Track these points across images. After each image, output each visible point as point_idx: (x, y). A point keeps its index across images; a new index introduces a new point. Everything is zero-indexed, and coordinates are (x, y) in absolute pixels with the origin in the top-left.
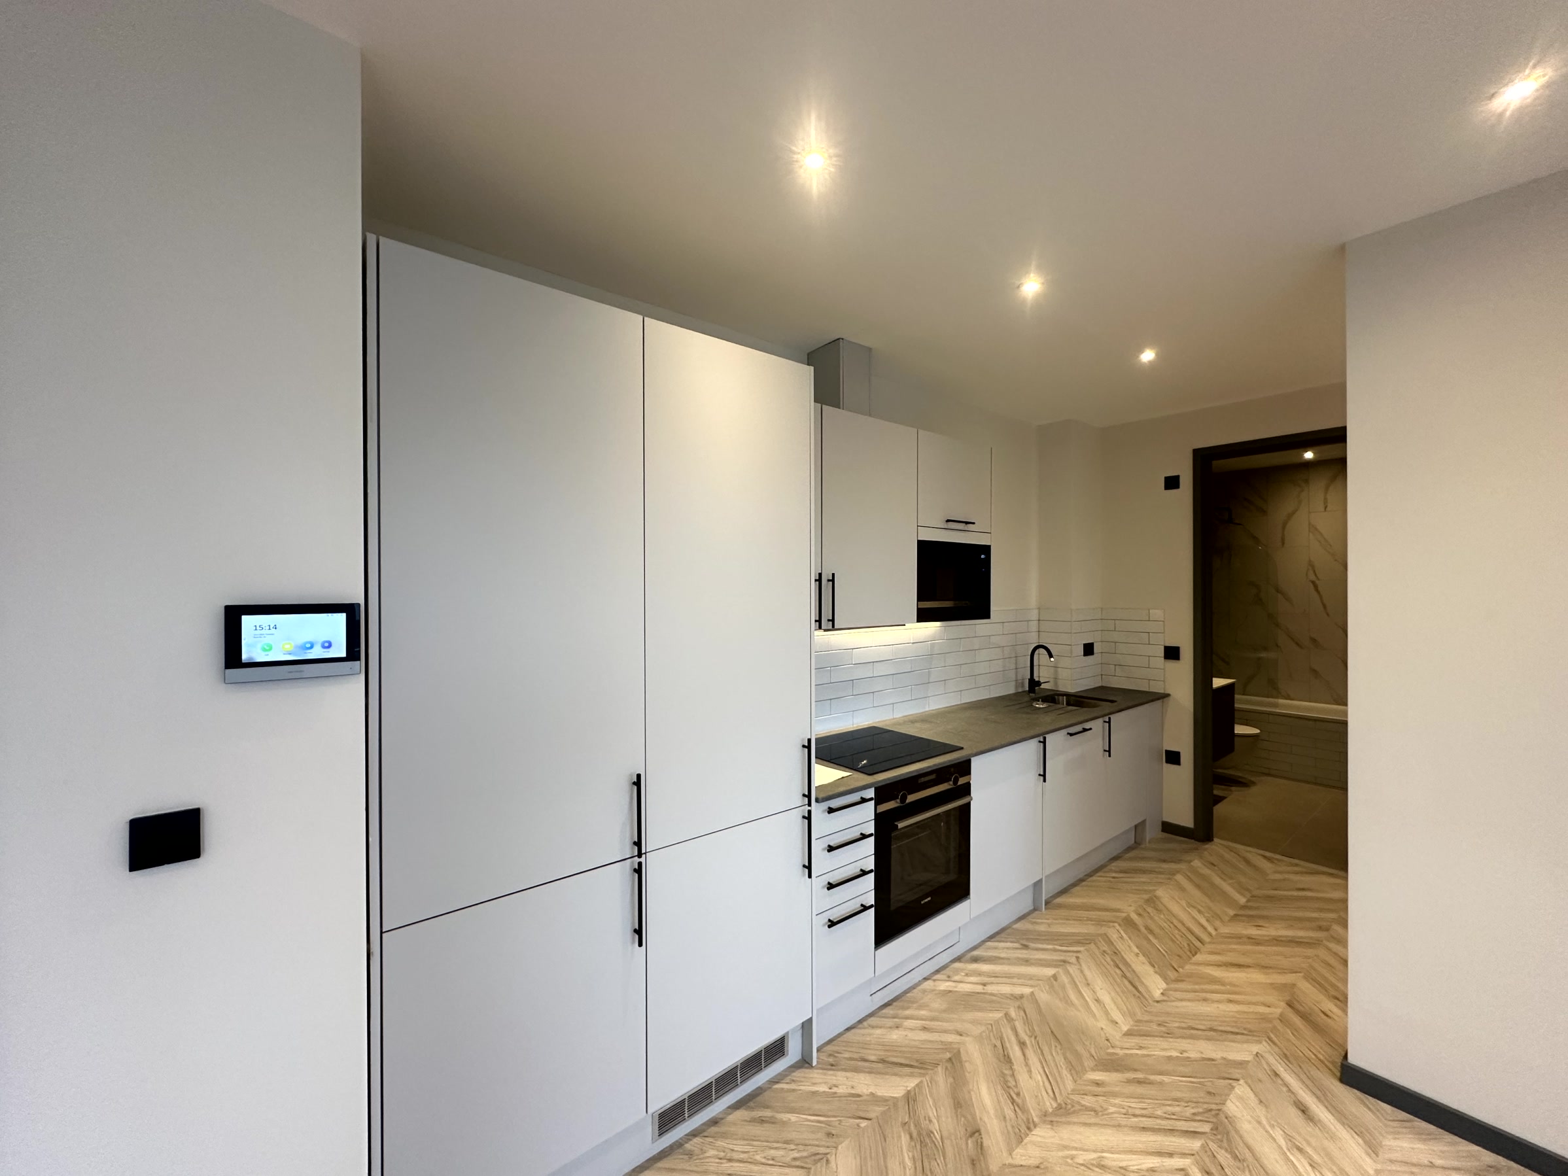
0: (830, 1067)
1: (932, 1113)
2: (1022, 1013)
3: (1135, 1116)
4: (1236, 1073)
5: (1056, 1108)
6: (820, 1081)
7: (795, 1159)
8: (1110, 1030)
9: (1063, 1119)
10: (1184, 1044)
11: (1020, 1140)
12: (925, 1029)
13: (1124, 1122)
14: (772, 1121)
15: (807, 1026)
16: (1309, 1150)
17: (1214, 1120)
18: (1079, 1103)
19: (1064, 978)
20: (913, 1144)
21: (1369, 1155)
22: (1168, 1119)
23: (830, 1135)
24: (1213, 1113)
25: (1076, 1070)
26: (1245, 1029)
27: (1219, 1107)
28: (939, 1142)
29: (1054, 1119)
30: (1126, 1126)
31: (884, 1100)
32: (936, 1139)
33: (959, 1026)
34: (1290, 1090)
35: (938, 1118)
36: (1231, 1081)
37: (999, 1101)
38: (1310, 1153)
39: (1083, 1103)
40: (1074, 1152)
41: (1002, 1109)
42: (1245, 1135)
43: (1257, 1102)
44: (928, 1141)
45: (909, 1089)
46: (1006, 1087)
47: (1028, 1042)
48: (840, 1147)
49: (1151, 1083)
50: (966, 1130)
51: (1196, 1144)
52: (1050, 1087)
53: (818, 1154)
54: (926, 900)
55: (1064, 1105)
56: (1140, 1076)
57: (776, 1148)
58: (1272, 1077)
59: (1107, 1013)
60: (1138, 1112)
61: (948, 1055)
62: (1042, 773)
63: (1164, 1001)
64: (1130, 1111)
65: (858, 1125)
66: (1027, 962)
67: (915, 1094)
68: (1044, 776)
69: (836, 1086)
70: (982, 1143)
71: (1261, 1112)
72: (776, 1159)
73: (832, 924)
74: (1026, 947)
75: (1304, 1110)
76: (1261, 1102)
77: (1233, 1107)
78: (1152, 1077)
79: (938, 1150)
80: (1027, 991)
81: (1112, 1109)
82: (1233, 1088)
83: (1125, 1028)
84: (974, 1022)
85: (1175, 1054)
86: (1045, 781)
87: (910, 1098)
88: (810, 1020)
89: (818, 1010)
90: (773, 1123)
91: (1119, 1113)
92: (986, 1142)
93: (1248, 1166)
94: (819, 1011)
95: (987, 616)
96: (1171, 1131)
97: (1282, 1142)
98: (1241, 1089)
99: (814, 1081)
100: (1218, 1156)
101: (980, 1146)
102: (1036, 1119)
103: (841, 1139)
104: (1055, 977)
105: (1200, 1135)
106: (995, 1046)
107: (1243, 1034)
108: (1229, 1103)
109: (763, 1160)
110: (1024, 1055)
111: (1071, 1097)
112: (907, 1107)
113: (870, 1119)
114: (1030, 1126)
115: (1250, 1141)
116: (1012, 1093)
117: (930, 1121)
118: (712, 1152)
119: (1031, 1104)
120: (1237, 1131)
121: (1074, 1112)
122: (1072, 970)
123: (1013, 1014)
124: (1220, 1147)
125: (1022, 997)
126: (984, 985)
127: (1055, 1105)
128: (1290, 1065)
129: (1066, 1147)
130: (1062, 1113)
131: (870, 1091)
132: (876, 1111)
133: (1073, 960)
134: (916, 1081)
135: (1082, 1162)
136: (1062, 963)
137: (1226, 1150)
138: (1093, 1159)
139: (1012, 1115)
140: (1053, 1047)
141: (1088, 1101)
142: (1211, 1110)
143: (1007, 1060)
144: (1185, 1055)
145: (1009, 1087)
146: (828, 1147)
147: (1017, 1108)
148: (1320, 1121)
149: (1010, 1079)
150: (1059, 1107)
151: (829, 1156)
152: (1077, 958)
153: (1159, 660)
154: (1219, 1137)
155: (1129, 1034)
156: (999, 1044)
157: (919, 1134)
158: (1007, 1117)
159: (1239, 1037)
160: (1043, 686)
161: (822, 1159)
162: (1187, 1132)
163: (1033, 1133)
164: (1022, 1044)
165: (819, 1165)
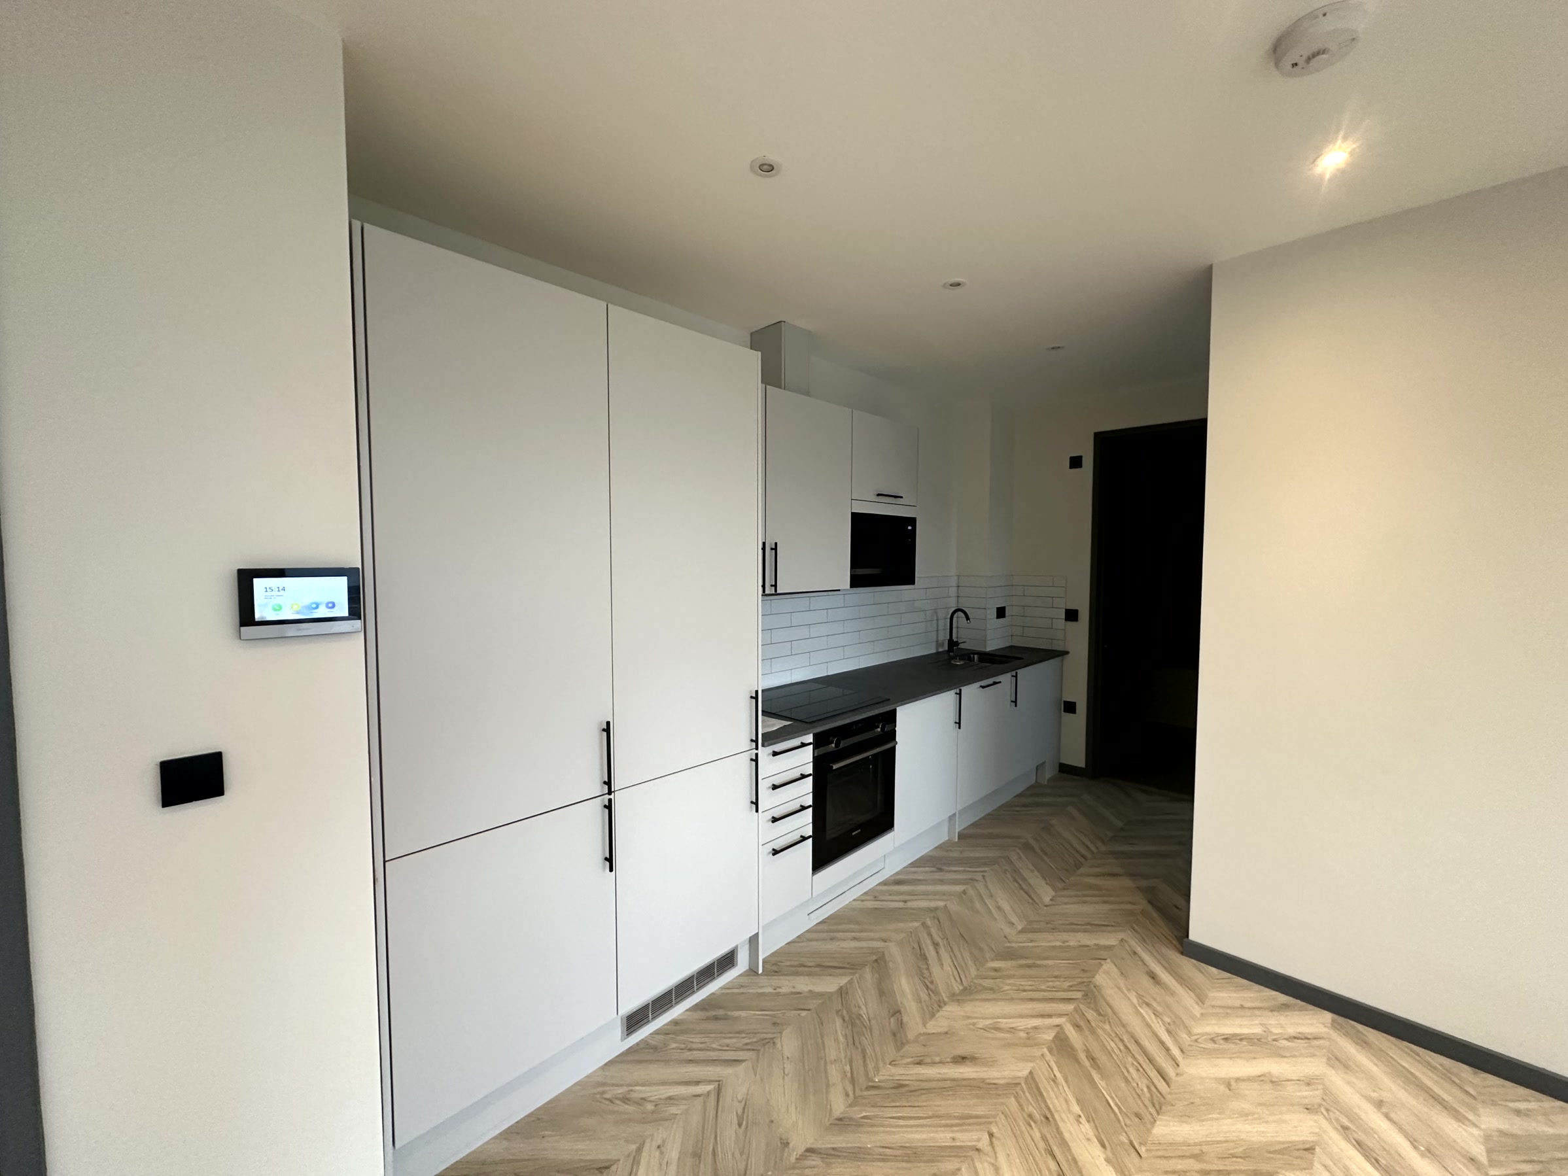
0: (773, 973)
1: (861, 1002)
2: (936, 921)
3: (1025, 991)
4: (1103, 954)
5: (962, 990)
6: (767, 984)
7: (747, 1044)
8: (1007, 930)
9: (968, 998)
10: (1065, 936)
11: (933, 1015)
12: (855, 939)
13: (1015, 996)
14: (725, 1018)
15: (754, 940)
16: (1155, 1004)
17: (1084, 989)
18: (980, 985)
19: (971, 892)
20: (845, 1025)
21: (1197, 1003)
22: (1050, 991)
23: (775, 1024)
24: (1086, 984)
25: (979, 961)
26: (1114, 922)
27: (1090, 980)
28: (866, 1023)
29: (959, 998)
30: (1017, 999)
31: (821, 995)
32: (864, 1019)
33: (883, 935)
34: (1145, 964)
35: (866, 1005)
36: (1099, 961)
37: (916, 989)
38: (1155, 1006)
39: (984, 984)
40: (975, 1021)
41: (918, 995)
42: (1108, 998)
43: (1119, 974)
44: (857, 1022)
45: (841, 985)
46: (922, 977)
47: (941, 943)
48: (784, 1032)
49: (1038, 966)
50: (889, 1012)
51: (1070, 1007)
52: (958, 975)
53: (766, 1039)
54: (856, 832)
55: (968, 987)
56: (1029, 962)
57: (730, 1038)
58: (1133, 956)
59: (1005, 916)
60: (1027, 988)
61: (874, 958)
62: (958, 721)
63: (1054, 905)
64: (1021, 988)
65: (799, 1015)
66: (942, 882)
67: (847, 989)
68: (959, 723)
69: (780, 987)
70: (902, 1019)
71: (1122, 983)
72: (731, 1045)
73: (775, 852)
74: (941, 870)
75: (1153, 976)
76: (1122, 973)
77: (1100, 979)
78: (1039, 962)
79: (866, 1028)
80: (941, 904)
81: (1007, 988)
82: (1102, 965)
83: (1019, 928)
84: (895, 931)
85: (1058, 944)
86: (960, 728)
87: (842, 992)
88: (757, 934)
89: (763, 927)
90: (725, 1019)
91: (1012, 990)
92: (905, 1019)
93: (1108, 1019)
94: (766, 927)
95: (912, 582)
96: (1052, 1000)
97: (1135, 1001)
98: (1108, 966)
99: (761, 985)
100: (1086, 1014)
101: (901, 1024)
102: (946, 999)
103: (785, 1027)
104: (964, 892)
105: (1072, 1001)
106: (914, 948)
107: (1112, 926)
108: (1097, 977)
109: (720, 1048)
110: (937, 953)
111: (976, 981)
112: (840, 999)
113: (809, 1010)
114: (941, 1004)
115: (1111, 1002)
116: (926, 981)
117: (860, 1007)
118: (674, 1045)
119: (942, 989)
120: (1103, 997)
121: (977, 992)
122: (980, 886)
123: (929, 922)
124: (1089, 1008)
125: (936, 909)
126: (905, 902)
127: (961, 988)
128: (1145, 945)
129: (968, 1017)
130: (967, 993)
131: (809, 989)
132: (813, 1004)
133: (980, 878)
134: (848, 978)
135: (981, 1027)
136: (970, 881)
137: (1092, 1009)
138: (990, 1024)
139: (927, 998)
140: (961, 945)
141: (988, 983)
142: (1083, 982)
143: (924, 957)
144: (1067, 944)
145: (924, 978)
146: (774, 1033)
147: (931, 993)
148: (1164, 983)
149: (925, 971)
150: (965, 989)
151: (775, 1040)
152: (983, 876)
153: (1061, 622)
154: (1089, 1001)
155: (1023, 931)
156: (916, 946)
157: (850, 1017)
158: (923, 1000)
159: (1109, 928)
160: (961, 646)
161: (769, 1042)
162: (1064, 999)
163: (944, 1009)
164: (936, 945)
165: (767, 1046)
